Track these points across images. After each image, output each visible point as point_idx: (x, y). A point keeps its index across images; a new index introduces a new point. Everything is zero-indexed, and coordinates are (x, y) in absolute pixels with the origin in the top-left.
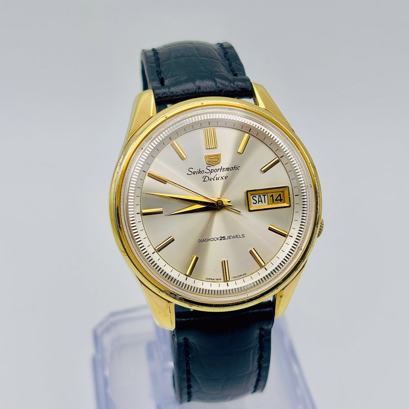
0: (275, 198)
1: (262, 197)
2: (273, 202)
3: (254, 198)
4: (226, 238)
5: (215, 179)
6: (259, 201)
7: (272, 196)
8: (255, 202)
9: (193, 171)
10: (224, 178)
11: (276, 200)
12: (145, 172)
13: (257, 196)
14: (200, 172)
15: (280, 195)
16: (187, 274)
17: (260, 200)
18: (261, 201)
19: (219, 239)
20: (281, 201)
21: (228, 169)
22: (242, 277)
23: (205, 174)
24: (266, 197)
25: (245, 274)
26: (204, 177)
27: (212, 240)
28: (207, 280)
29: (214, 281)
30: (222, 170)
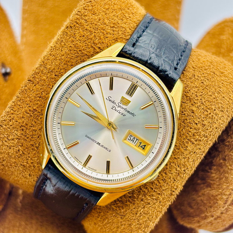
0: (141, 145)
1: (135, 140)
2: (139, 146)
3: (131, 137)
4: (101, 145)
5: (118, 112)
6: (132, 140)
7: (141, 143)
8: (130, 139)
9: (110, 99)
10: (123, 115)
11: (141, 147)
12: (86, 81)
13: (133, 137)
14: (113, 102)
15: (145, 146)
16: (67, 147)
17: (133, 140)
18: (133, 141)
19: (97, 143)
20: (143, 149)
21: (128, 112)
22: (93, 170)
23: (115, 105)
24: (137, 141)
25: (96, 170)
26: (113, 107)
27: (93, 140)
28: (74, 158)
29: (78, 161)
30: (125, 110)
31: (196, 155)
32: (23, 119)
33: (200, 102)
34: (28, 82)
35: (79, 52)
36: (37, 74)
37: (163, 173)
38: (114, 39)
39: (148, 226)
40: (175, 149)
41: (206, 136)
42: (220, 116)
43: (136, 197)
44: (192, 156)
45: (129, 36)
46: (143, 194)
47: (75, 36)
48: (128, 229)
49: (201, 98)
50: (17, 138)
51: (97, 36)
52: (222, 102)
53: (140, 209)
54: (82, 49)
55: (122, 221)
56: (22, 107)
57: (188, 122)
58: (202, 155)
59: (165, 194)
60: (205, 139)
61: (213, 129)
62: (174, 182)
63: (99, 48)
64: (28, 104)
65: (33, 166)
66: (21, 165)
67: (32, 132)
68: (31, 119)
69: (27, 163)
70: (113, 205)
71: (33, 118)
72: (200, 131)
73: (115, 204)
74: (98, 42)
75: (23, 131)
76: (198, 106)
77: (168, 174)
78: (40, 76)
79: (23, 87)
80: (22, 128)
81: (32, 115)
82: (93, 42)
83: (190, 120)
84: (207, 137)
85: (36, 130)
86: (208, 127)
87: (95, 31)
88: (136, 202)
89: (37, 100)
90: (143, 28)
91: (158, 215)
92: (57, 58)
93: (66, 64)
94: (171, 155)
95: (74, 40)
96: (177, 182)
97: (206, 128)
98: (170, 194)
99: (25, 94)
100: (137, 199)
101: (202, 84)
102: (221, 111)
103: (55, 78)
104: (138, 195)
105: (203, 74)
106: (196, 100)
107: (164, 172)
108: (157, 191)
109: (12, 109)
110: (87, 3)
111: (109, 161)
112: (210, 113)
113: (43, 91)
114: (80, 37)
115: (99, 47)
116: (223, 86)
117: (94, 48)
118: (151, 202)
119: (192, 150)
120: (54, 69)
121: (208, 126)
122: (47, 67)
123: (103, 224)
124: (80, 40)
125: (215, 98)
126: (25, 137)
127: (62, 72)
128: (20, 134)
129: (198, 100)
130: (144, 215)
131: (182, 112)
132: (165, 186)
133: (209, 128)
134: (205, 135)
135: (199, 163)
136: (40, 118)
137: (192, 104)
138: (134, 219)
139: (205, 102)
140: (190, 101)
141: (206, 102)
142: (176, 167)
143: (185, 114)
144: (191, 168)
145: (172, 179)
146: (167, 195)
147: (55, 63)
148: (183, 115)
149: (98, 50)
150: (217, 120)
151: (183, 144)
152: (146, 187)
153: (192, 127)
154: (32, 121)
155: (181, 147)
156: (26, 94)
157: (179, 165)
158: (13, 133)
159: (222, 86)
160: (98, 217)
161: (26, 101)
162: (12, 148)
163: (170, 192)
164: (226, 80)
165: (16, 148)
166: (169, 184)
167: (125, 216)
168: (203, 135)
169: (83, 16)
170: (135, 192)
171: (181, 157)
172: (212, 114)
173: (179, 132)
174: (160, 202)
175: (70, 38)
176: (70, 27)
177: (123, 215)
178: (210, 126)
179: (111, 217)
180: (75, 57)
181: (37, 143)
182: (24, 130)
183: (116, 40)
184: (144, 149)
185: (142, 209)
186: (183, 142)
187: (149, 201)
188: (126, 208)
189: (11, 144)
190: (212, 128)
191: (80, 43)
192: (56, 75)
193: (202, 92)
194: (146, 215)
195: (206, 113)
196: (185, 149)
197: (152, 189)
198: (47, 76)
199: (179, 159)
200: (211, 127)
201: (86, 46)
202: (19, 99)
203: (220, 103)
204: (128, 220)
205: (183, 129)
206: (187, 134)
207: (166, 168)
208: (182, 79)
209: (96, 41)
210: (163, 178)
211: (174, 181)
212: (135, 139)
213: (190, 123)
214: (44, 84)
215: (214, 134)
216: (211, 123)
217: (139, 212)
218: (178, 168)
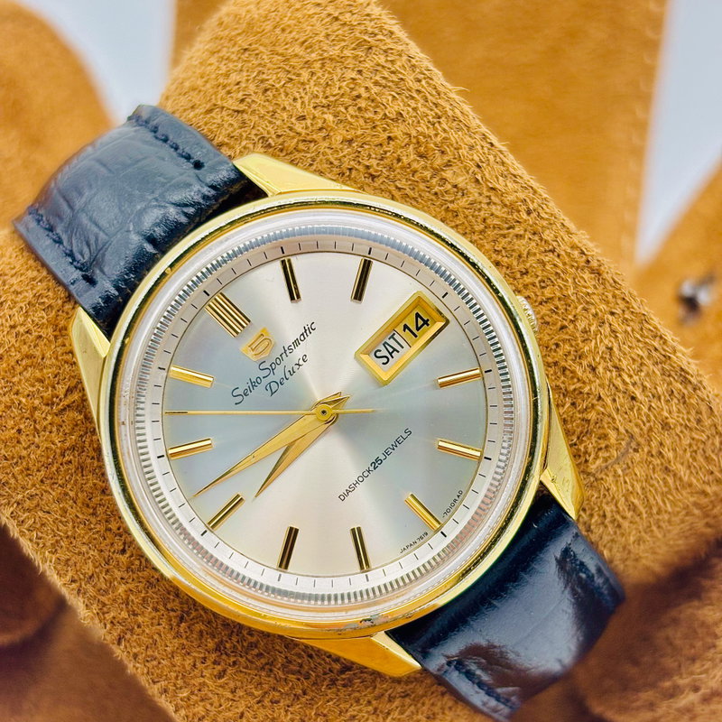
0: (413, 328)
1: (391, 342)
2: (416, 336)
3: (378, 354)
4: (382, 457)
5: (288, 375)
6: (391, 354)
7: (406, 327)
8: (385, 360)
9: (240, 391)
10: (301, 362)
11: (418, 329)
12: (163, 456)
13: (382, 348)
14: (254, 385)
15: (418, 315)
17: (391, 350)
18: (395, 350)
19: (372, 468)
20: (428, 325)
21: (296, 343)
22: (457, 502)
23: (265, 382)
24: (396, 336)
25: (461, 492)
26: (268, 387)
27: (361, 479)
28: (406, 551)
29: (416, 545)
30: (288, 352)
31: (488, 165)
32: (240, 692)
33: (323, 113)
34: (122, 647)
35: (67, 458)
36: (105, 609)
37: (521, 281)
38: (56, 337)
39: (682, 369)
40: (453, 224)
41: (433, 118)
42: (382, 62)
43: (579, 385)
44: (487, 176)
45: (60, 288)
46: (574, 361)
47: (13, 458)
48: (677, 438)
49: (311, 107)
51: (31, 389)
52: (343, 44)
53: (618, 382)
54: (59, 445)
55: (646, 451)
56: (200, 684)
57: (378, 165)
58: (492, 145)
59: (589, 291)
60: (444, 125)
61: (419, 91)
62: (559, 256)
63: (69, 391)
64: (194, 665)
65: (403, 697)
67: (288, 673)
68: (247, 668)
70: (587, 467)
71: (244, 659)
72: (414, 133)
73: (586, 461)
74: (50, 389)
75: (277, 702)
77: (528, 265)
78: (115, 601)
79: (138, 665)
80: (267, 701)
81: (232, 659)
82: (47, 404)
83: (373, 156)
84: (439, 118)
85: (286, 657)
86: (409, 106)
87: (14, 391)
88: (593, 390)
89: (187, 630)
91: (651, 328)
92: (70, 533)
93: (95, 509)
94: (471, 242)
95: (24, 464)
96: (559, 246)
97: (408, 113)
98: (593, 276)
99: (160, 666)
100: (584, 383)
101: (268, 93)
102: (367, 55)
103: (132, 556)
104: (572, 378)
105: (238, 83)
106: (312, 125)
107: (518, 275)
108: (573, 313)
112: (367, 89)
113: (165, 605)
114: (19, 442)
115: (67, 391)
117: (68, 406)
118: (606, 342)
119: (470, 172)
120: (102, 551)
121: (404, 106)
122: (90, 574)
123: (645, 514)
124: (29, 447)
125: (323, 65)
126: (298, 699)
127: (119, 529)
129: (314, 117)
130: (643, 374)
131: (344, 176)
132: (565, 286)
133: (412, 103)
134: (429, 122)
135: (515, 162)
136: (249, 637)
137: (324, 138)
138: (649, 409)
139: (327, 97)
140: (313, 144)
141: (328, 93)
142: (511, 236)
143: (350, 169)
144: (526, 188)
145: (547, 258)
146: (596, 288)
147: (84, 543)
148: (350, 173)
149: (76, 396)
150: (393, 72)
151: (443, 196)
152: (554, 347)
153: (396, 155)
154: (252, 663)
155: (451, 206)
156: (159, 663)
157: (507, 226)
160: (619, 526)
161: (184, 667)
163: (587, 276)
166: (559, 271)
167: (632, 437)
168: (428, 128)
170: (562, 386)
171: (483, 214)
172: (369, 84)
173: (406, 198)
174: (612, 314)
175: (14, 476)
177: (628, 444)
178: (407, 97)
179: (625, 482)
180: (80, 475)
181: (328, 667)
182: (277, 698)
183: (61, 332)
184: (428, 320)
185: (620, 376)
186: (436, 194)
187: (602, 348)
188: (606, 426)
190: (415, 95)
191: (38, 447)
192: (123, 551)
193: (295, 99)
194: (644, 368)
195: (362, 102)
196: (460, 194)
197: (563, 327)
198: (119, 579)
199: (488, 221)
200: (413, 98)
201: (54, 429)
202: (171, 689)
203: (342, 51)
204: (648, 431)
205: (397, 187)
206: (413, 175)
207: (508, 268)
208: (238, 151)
209: (47, 394)
211: (556, 254)
212: (388, 341)
213: (382, 159)
214: (143, 595)
215: (434, 93)
216: (398, 94)
217: (631, 387)
218: (517, 229)
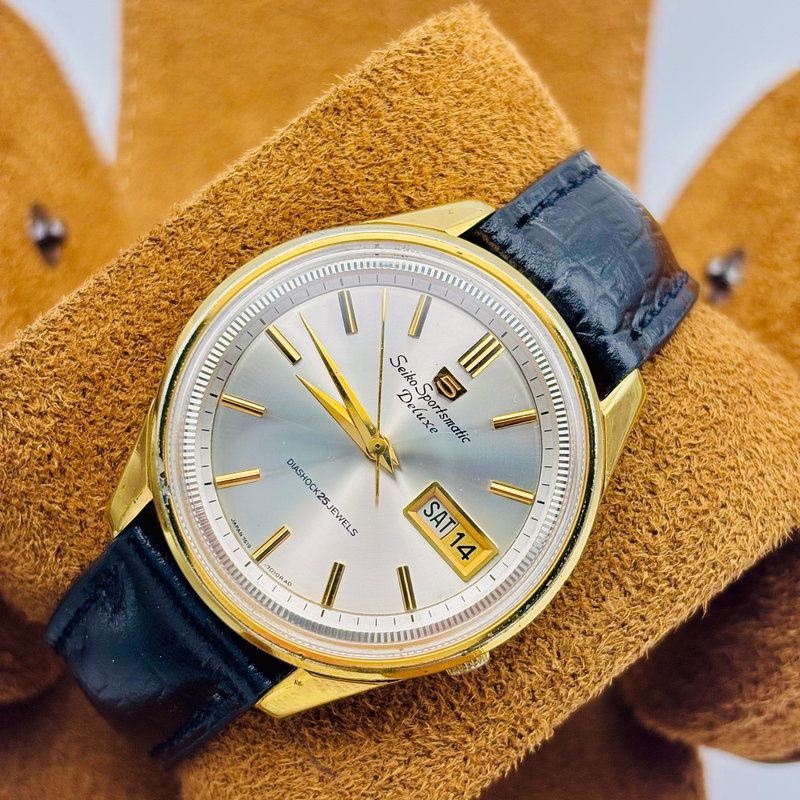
0: (460, 543)
1: (447, 520)
2: (452, 545)
3: (435, 506)
4: (329, 505)
5: (417, 413)
6: (435, 519)
7: (461, 536)
8: (429, 513)
9: (403, 364)
10: (430, 426)
11: (459, 548)
12: (342, 284)
13: (442, 510)
14: (410, 378)
15: (473, 548)
16: (217, 480)
17: (439, 519)
18: (439, 523)
19: (319, 494)
20: (463, 558)
21: (450, 423)
22: (280, 581)
23: (412, 390)
24: (452, 525)
25: (289, 584)
26: (406, 392)
27: (308, 482)
28: (231, 523)
29: (238, 536)
30: (441, 414)
31: (625, 635)
32: (96, 358)
33: (682, 465)
34: (147, 242)
35: (341, 195)
36: (186, 227)
37: (503, 664)
38: (464, 189)
40: (564, 594)
41: (675, 580)
42: (734, 529)
43: (393, 720)
44: (614, 633)
45: (514, 194)
46: (418, 716)
47: (343, 142)
49: (689, 454)
50: (57, 416)
51: (412, 162)
52: (753, 489)
53: (393, 763)
54: (355, 187)
55: (320, 789)
56: (106, 318)
57: (628, 519)
58: (646, 640)
59: (491, 736)
60: (667, 590)
61: (703, 565)
62: (528, 705)
63: (409, 200)
64: (125, 313)
65: (80, 524)
66: (42, 508)
67: (113, 406)
68: (121, 365)
69: (65, 508)
70: (306, 726)
71: (129, 363)
72: (660, 558)
73: (313, 726)
74: (412, 181)
75: (84, 395)
76: (674, 476)
77: (519, 672)
78: (194, 237)
79: (128, 257)
80: (86, 384)
81: (131, 352)
82: (395, 178)
83: (637, 515)
84: (675, 586)
85: (129, 405)
86: (688, 555)
87: (411, 146)
88: (387, 735)
89: (162, 307)
90: (564, 183)
92: (265, 194)
93: (288, 220)
94: (545, 612)
95: (336, 153)
96: (538, 707)
97: (680, 553)
98: (506, 741)
99: (126, 279)
100: (395, 726)
101: (705, 412)
102: (742, 514)
103: (240, 255)
104: (399, 713)
105: (715, 382)
106: (671, 454)
107: (508, 661)
108: (467, 717)
109: (70, 317)
110: (409, 54)
111: (341, 566)
112: (706, 512)
113: (188, 286)
114: (359, 148)
115: (409, 198)
116: (767, 438)
117: (393, 198)
118: (436, 751)
119: (618, 616)
120: (246, 226)
121: (689, 550)
122: (223, 213)
123: (253, 786)
124: (354, 158)
125: (733, 469)
126: (86, 416)
127: (267, 243)
128: (69, 404)
129: (677, 456)
130: (400, 789)
131: (616, 481)
132: (497, 710)
133: (691, 558)
134: (671, 575)
135: (627, 664)
136: (152, 368)
137: (656, 465)
138: (364, 795)
139: (699, 470)
140: (651, 453)
141: (703, 472)
142: (550, 655)
143: (624, 491)
144: (599, 674)
145: (526, 693)
146: (493, 743)
147: (254, 208)
148: (620, 491)
149: (403, 205)
150: (723, 541)
151: (594, 585)
152: (432, 696)
153: (637, 538)
154: (125, 371)
155: (584, 593)
156: (129, 278)
157: (561, 652)
158: (49, 395)
159: (764, 438)
160: (243, 758)
161: (125, 303)
162: (30, 442)
163: (506, 734)
164: (782, 423)
165: (44, 446)
166: (512, 704)
167: (335, 775)
168: (665, 573)
169: (384, 89)
170: (392, 702)
171: (574, 626)
172: (712, 515)
173: (591, 544)
174: (465, 759)
175: (325, 142)
176: (335, 109)
177: (328, 771)
178: (697, 553)
179: (288, 767)
180: (323, 207)
181: (117, 447)
182: (88, 394)
183: (469, 193)
184: (468, 559)
185: (400, 765)
186: (597, 579)
187: (429, 745)
188: (348, 747)
189: (30, 428)
190: (700, 561)
191: (353, 167)
192: (244, 247)
193: (697, 438)
194: (407, 791)
195: (693, 506)
196: (596, 604)
197: (453, 707)
198: (216, 242)
199: (567, 632)
200: (697, 558)
201: (369, 184)
202: (103, 289)
203: (746, 489)
204: (341, 793)
205: (604, 538)
206: (616, 556)
207: (517, 650)
208: (646, 377)
209: (405, 178)
210: (499, 681)
211: (530, 702)
212: (448, 516)
213: (634, 524)
214: (200, 264)
215: (701, 582)
216: (701, 544)
217: (387, 776)
218: (557, 662)
